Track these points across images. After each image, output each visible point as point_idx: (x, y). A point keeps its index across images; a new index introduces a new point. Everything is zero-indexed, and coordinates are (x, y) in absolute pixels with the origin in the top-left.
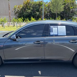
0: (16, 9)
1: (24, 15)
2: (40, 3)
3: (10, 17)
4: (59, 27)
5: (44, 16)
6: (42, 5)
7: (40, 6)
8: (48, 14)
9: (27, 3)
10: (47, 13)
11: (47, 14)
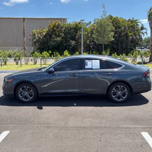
0: (36, 36)
1: (49, 46)
2: (77, 25)
3: (25, 49)
4: (93, 61)
5: (85, 48)
6: (81, 28)
7: (77, 30)
8: (91, 44)
9: (54, 26)
10: (90, 42)
11: (89, 45)
